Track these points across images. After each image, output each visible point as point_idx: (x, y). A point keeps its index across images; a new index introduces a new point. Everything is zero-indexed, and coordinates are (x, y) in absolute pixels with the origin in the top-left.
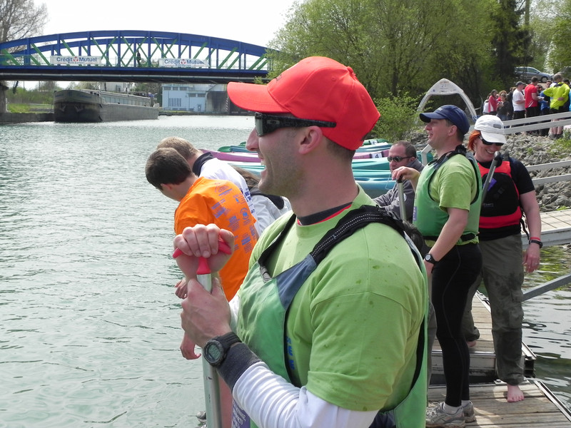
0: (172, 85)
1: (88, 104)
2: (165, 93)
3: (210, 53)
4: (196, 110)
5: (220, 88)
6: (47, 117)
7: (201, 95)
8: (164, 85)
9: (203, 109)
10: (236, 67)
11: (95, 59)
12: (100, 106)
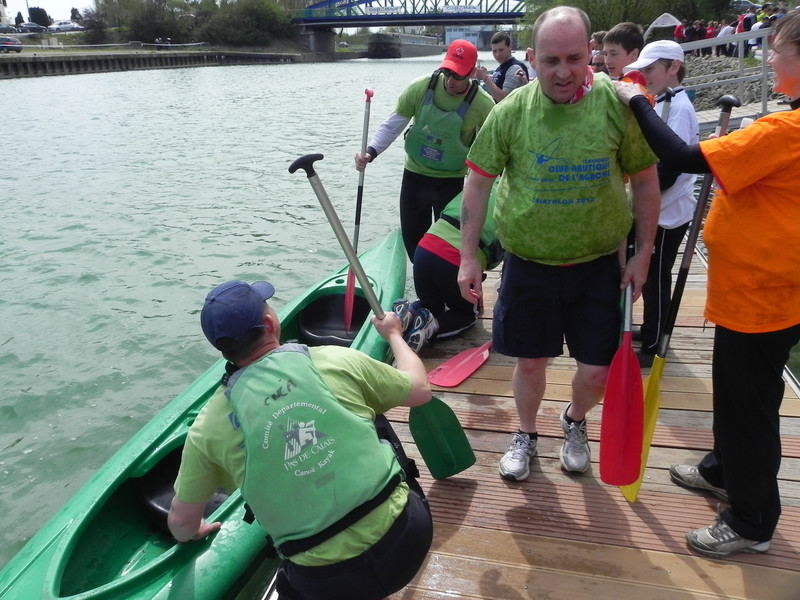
0: (453, 27)
1: (392, 44)
2: (447, 34)
5: (489, 28)
6: (363, 55)
7: (474, 34)
8: (447, 27)
10: (501, 10)
11: (396, 8)
12: (400, 45)
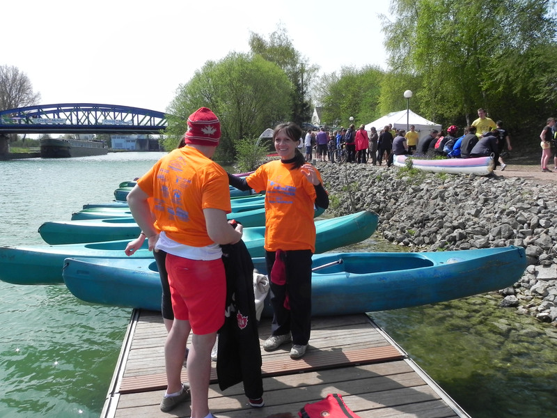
0: (117, 135)
1: (62, 147)
3: (133, 117)
4: (130, 149)
5: (144, 137)
6: (35, 155)
7: (133, 141)
8: (112, 136)
9: (134, 148)
10: (149, 124)
11: (63, 120)
12: (69, 148)
